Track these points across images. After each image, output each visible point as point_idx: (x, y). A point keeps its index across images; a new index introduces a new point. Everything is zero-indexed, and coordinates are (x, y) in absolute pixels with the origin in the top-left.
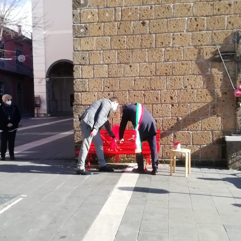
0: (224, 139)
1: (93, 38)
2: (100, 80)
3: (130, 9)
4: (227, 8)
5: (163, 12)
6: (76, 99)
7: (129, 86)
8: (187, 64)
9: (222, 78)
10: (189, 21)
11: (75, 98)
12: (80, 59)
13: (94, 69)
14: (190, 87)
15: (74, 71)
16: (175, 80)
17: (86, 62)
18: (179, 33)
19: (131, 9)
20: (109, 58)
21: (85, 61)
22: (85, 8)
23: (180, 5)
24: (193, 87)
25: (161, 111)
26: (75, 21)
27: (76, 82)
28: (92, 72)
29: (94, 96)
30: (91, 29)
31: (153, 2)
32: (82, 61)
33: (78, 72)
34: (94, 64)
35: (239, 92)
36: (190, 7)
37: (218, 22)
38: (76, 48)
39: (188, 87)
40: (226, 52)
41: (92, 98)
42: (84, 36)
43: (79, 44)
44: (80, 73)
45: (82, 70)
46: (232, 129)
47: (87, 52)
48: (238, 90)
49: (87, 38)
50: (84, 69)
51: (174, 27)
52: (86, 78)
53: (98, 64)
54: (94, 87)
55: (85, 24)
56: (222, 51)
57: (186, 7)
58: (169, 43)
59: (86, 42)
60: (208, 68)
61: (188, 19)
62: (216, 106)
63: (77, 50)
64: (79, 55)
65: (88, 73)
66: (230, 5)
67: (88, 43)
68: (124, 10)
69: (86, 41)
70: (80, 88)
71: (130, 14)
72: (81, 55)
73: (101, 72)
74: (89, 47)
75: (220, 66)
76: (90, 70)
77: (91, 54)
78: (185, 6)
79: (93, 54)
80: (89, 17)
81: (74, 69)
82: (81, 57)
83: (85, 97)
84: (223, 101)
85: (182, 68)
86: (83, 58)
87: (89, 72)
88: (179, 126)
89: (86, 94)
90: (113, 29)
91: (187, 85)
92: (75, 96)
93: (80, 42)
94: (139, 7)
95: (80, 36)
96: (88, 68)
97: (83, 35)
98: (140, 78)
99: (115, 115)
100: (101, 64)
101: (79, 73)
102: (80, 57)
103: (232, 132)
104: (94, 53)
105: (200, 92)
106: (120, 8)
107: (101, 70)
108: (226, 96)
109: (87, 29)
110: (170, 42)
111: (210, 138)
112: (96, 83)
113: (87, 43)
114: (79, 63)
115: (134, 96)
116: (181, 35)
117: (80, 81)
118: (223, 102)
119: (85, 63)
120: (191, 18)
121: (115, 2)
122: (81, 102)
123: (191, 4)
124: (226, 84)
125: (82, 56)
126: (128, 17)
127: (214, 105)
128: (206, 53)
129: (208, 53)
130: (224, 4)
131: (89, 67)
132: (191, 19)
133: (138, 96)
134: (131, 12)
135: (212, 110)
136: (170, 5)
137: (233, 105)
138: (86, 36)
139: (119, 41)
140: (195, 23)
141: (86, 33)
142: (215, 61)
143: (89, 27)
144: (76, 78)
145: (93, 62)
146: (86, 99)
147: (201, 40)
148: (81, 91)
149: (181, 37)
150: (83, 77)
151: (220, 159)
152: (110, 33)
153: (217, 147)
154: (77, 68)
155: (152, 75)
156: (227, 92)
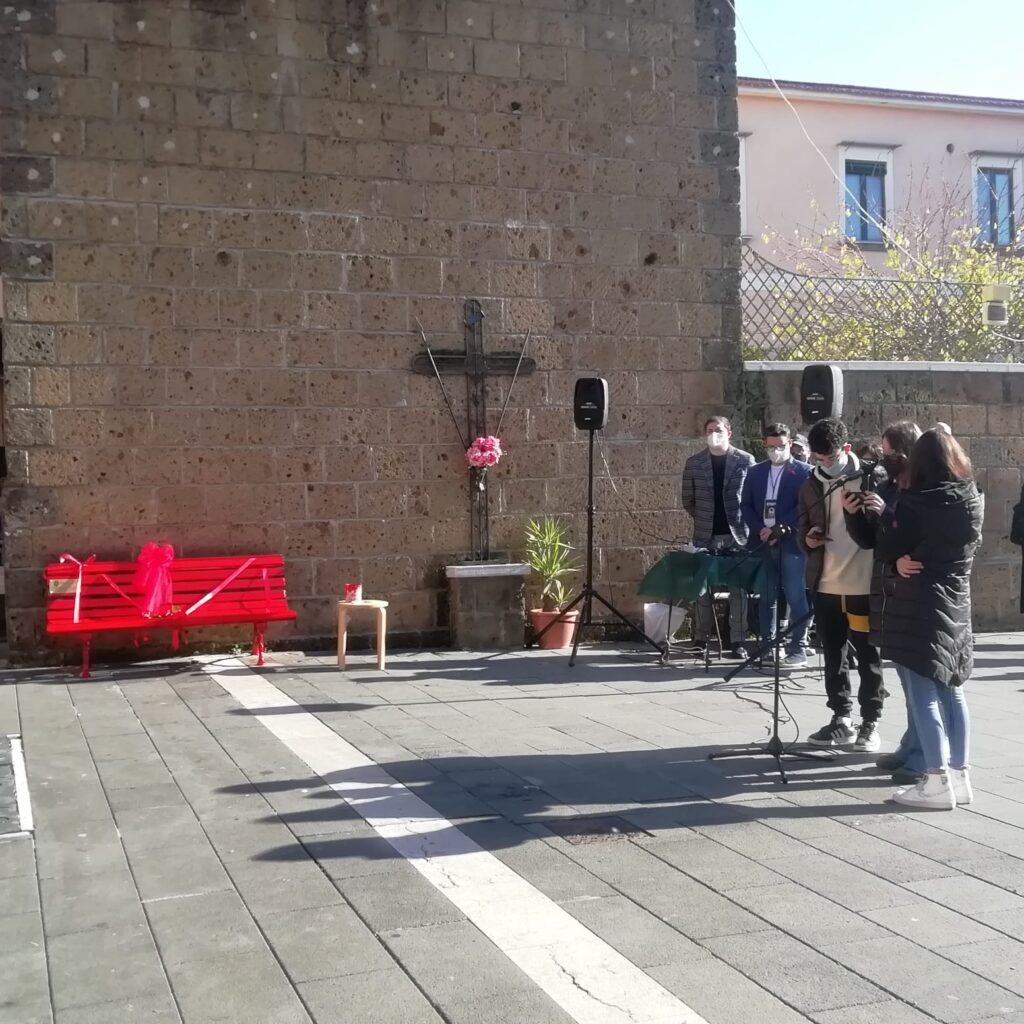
0: (443, 572)
1: (71, 285)
2: (94, 413)
3: (183, 213)
4: (442, 240)
5: (281, 233)
6: (12, 468)
7: (185, 432)
8: (347, 378)
9: (436, 417)
10: (350, 262)
11: (10, 466)
12: (28, 345)
13: (73, 379)
14: (356, 439)
15: (8, 382)
16: (316, 419)
17: (47, 355)
18: (326, 292)
19: (187, 214)
20: (122, 348)
21: (42, 354)
22: (45, 192)
23: (325, 217)
24: (364, 439)
25: (278, 504)
26: (9, 229)
27: (13, 417)
28: (66, 388)
29: (75, 459)
30: (63, 259)
31: (251, 200)
32: (35, 354)
33: (19, 384)
34: (73, 365)
35: (479, 454)
36: (352, 227)
37: (423, 273)
38: (15, 314)
39: (351, 437)
40: (443, 352)
41: (65, 465)
42: (40, 277)
43: (22, 300)
44: (27, 388)
45: (33, 380)
46: (461, 549)
47: (49, 327)
48: (476, 448)
49: (51, 284)
50: (41, 377)
51: (311, 275)
52: (46, 406)
53: (85, 363)
54: (73, 434)
55: (44, 243)
56: (435, 349)
57: (341, 226)
58: (298, 316)
59: (46, 297)
60: (401, 389)
61: (348, 257)
62: (422, 489)
63: (16, 318)
64: (22, 334)
65: (53, 390)
66: (450, 233)
67: (53, 299)
68: (166, 214)
69: (47, 293)
70: (28, 435)
71: (185, 226)
72: (30, 334)
73: (97, 387)
74: (58, 311)
75: (430, 386)
76: (62, 382)
77: (65, 335)
78: (339, 222)
79: (69, 334)
80: (58, 221)
81: (7, 376)
82: (30, 341)
83: (43, 463)
84: (440, 476)
85: (333, 388)
86: (38, 345)
87: (58, 387)
88: (329, 544)
89: (47, 453)
90: (132, 263)
91: (349, 432)
92: (8, 461)
93: (27, 296)
94: (211, 209)
95: (27, 276)
96: (53, 375)
97: (37, 275)
98: (216, 410)
99: (140, 518)
100: (96, 365)
101: (23, 389)
102: (25, 341)
103: (462, 554)
104: (71, 332)
105: (381, 453)
106: (155, 206)
107: (96, 383)
108: (446, 464)
109: (49, 258)
110: (301, 315)
111: (408, 574)
112: (79, 422)
113: (48, 300)
114: (22, 359)
115: (201, 460)
116: (329, 297)
117: (27, 414)
118: (440, 480)
119: (45, 358)
120: (354, 254)
121: (138, 187)
122: (31, 477)
123: (354, 219)
124: (446, 434)
125: (34, 337)
126: (180, 235)
127: (418, 488)
128: (395, 350)
129: (399, 352)
130: (435, 228)
131: (56, 371)
132: (356, 258)
133: (210, 463)
134: (187, 222)
135: (414, 499)
136: (300, 215)
137: (462, 487)
138: (47, 277)
139: (153, 300)
140: (366, 272)
141: (47, 270)
142: (418, 373)
143: (57, 253)
144: (14, 403)
145: (69, 357)
146: (46, 469)
147: (382, 315)
148: (32, 442)
149: (329, 304)
150: (36, 403)
151: (435, 628)
152: (124, 275)
153: (427, 596)
154: (18, 372)
155: (251, 403)
156: (448, 454)
